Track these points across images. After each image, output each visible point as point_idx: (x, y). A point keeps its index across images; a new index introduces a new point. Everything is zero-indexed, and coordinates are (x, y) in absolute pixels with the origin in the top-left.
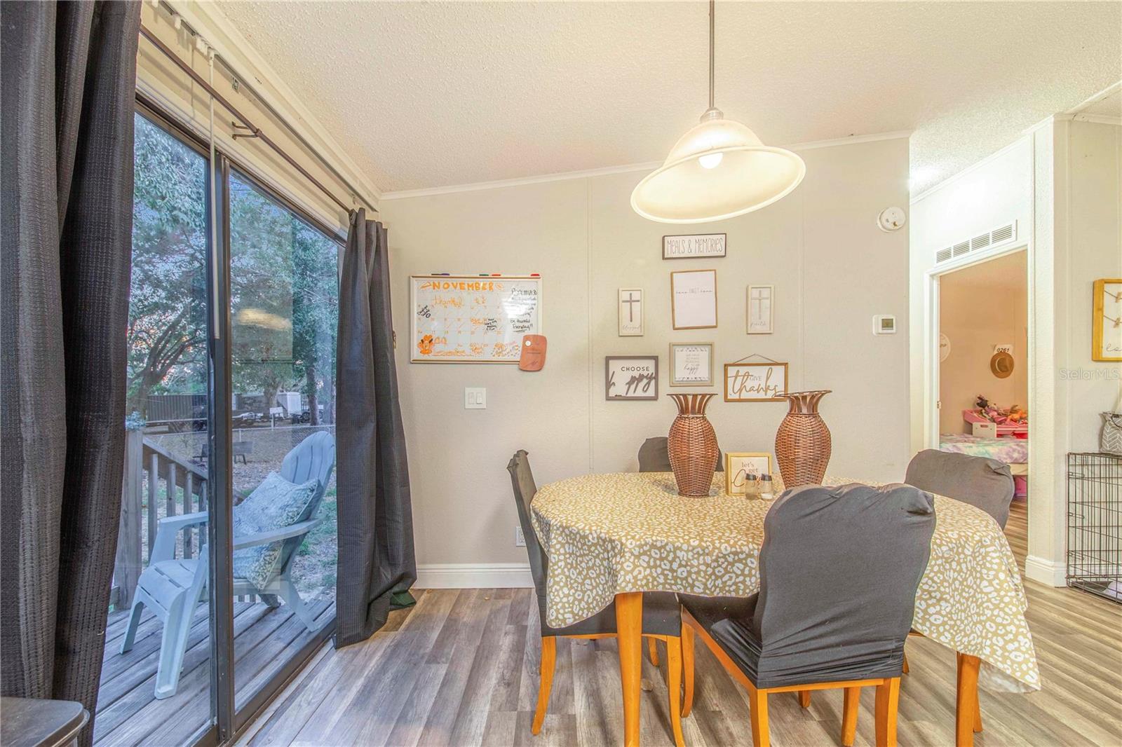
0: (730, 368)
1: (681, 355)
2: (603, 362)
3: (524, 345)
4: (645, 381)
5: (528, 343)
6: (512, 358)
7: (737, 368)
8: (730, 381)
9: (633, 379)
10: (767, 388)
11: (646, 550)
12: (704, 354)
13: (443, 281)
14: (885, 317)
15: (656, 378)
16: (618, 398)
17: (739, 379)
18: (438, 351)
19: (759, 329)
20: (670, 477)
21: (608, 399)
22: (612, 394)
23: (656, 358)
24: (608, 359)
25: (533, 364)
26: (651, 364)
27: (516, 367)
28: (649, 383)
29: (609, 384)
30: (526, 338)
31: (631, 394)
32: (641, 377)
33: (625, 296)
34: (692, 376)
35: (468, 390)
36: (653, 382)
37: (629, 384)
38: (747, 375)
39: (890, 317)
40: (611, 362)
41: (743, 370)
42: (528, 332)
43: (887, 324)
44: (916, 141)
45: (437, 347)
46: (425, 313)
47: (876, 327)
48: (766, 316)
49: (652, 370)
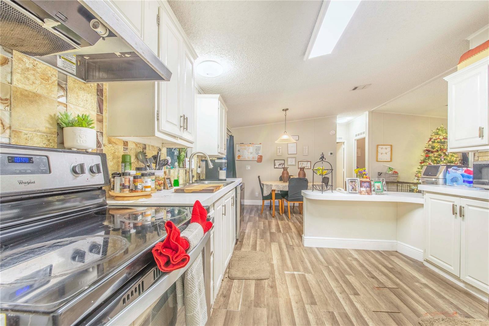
0: (299, 162)
1: (289, 160)
2: (274, 160)
3: (258, 157)
4: (282, 165)
5: (259, 157)
6: (255, 160)
7: (300, 162)
8: (299, 165)
9: (280, 164)
10: (307, 166)
11: (275, 185)
12: (294, 159)
13: (242, 145)
14: (331, 152)
15: (284, 164)
16: (277, 168)
17: (301, 164)
18: (241, 158)
19: (305, 154)
20: (283, 181)
21: (275, 168)
22: (275, 167)
23: (284, 160)
24: (275, 160)
25: (260, 161)
26: (283, 161)
27: (256, 162)
28: (283, 165)
29: (275, 165)
30: (258, 156)
31: (279, 167)
32: (281, 164)
33: (278, 148)
34: (291, 164)
35: (247, 166)
36: (284, 165)
37: (279, 165)
38: (303, 164)
39: (332, 152)
40: (275, 161)
41: (302, 163)
42: (259, 155)
43: (331, 154)
44: (338, 116)
45: (241, 157)
46: (239, 151)
47: (329, 154)
48: (307, 152)
49: (283, 163)
